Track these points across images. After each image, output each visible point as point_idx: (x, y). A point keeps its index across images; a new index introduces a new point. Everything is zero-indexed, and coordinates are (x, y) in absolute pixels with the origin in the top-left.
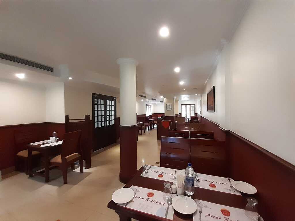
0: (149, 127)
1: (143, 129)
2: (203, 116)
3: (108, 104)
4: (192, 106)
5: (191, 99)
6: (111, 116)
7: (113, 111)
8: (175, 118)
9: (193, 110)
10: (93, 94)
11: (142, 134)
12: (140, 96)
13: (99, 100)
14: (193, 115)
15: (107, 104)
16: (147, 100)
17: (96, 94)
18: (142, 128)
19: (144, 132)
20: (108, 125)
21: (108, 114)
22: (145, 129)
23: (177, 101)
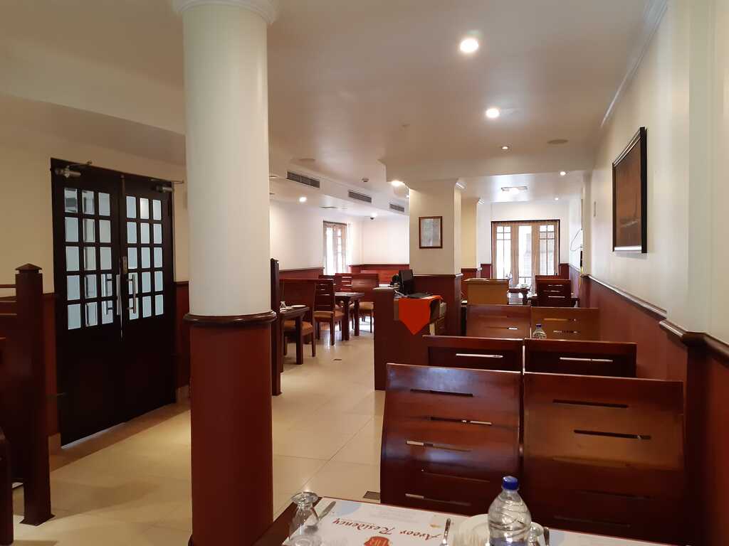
0: (337, 328)
1: (306, 337)
2: (595, 275)
3: (131, 213)
4: (543, 228)
5: (537, 193)
6: (146, 276)
7: (158, 252)
8: (458, 284)
9: (547, 246)
10: (57, 165)
11: (299, 361)
12: (292, 177)
13: (88, 195)
14: (548, 269)
15: (129, 216)
16: (329, 200)
17: (74, 167)
18: (303, 334)
19: (314, 355)
20: (133, 316)
21: (132, 264)
22: (316, 338)
23: (470, 204)
